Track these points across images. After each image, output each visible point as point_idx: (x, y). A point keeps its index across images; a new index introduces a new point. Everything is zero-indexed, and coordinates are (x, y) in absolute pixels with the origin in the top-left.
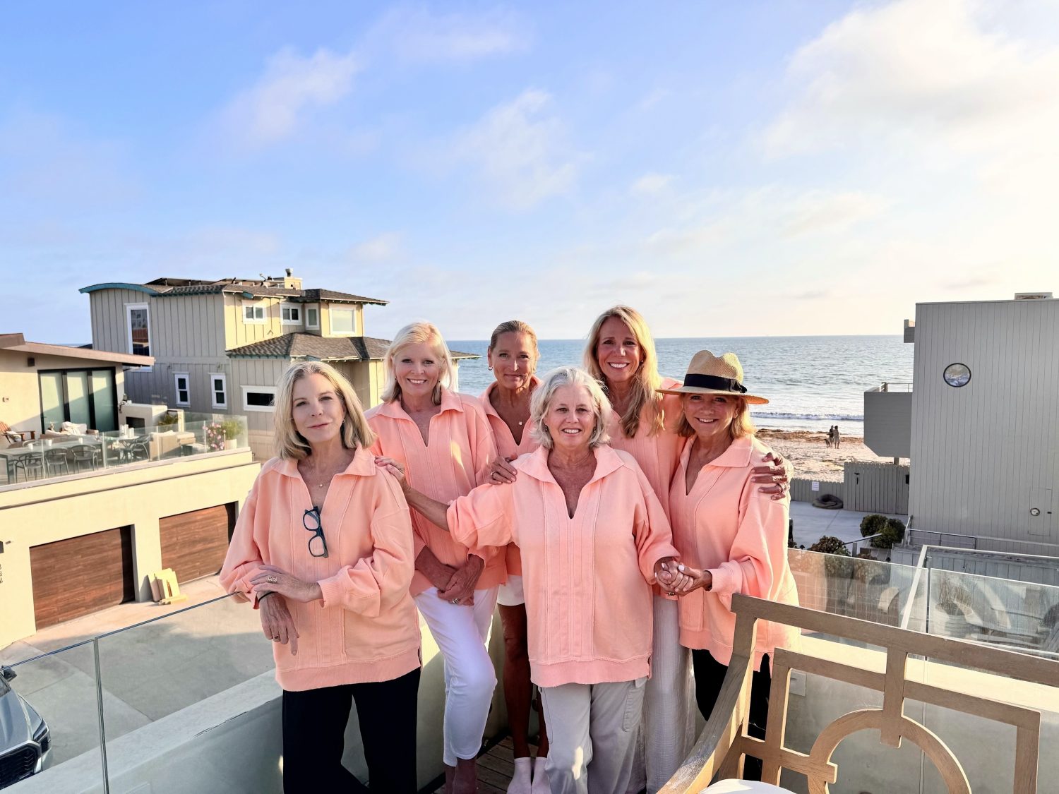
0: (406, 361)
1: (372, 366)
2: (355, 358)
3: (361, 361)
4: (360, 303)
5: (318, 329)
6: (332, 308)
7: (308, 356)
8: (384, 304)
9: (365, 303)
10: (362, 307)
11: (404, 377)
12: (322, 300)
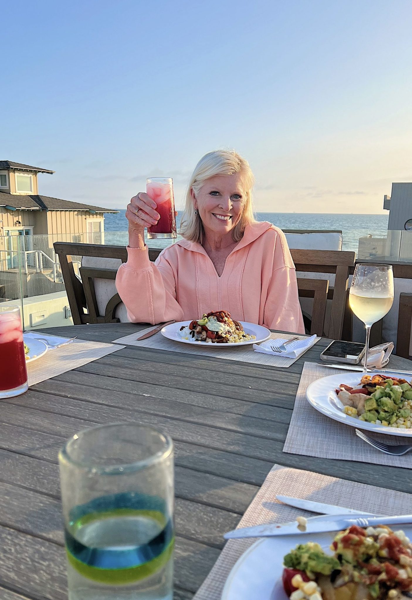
0: (214, 193)
1: (49, 213)
2: (37, 208)
3: (41, 211)
4: (35, 171)
5: (8, 189)
6: (17, 174)
7: (7, 205)
8: (52, 173)
9: (39, 172)
10: (36, 174)
11: (209, 212)
12: (11, 168)
